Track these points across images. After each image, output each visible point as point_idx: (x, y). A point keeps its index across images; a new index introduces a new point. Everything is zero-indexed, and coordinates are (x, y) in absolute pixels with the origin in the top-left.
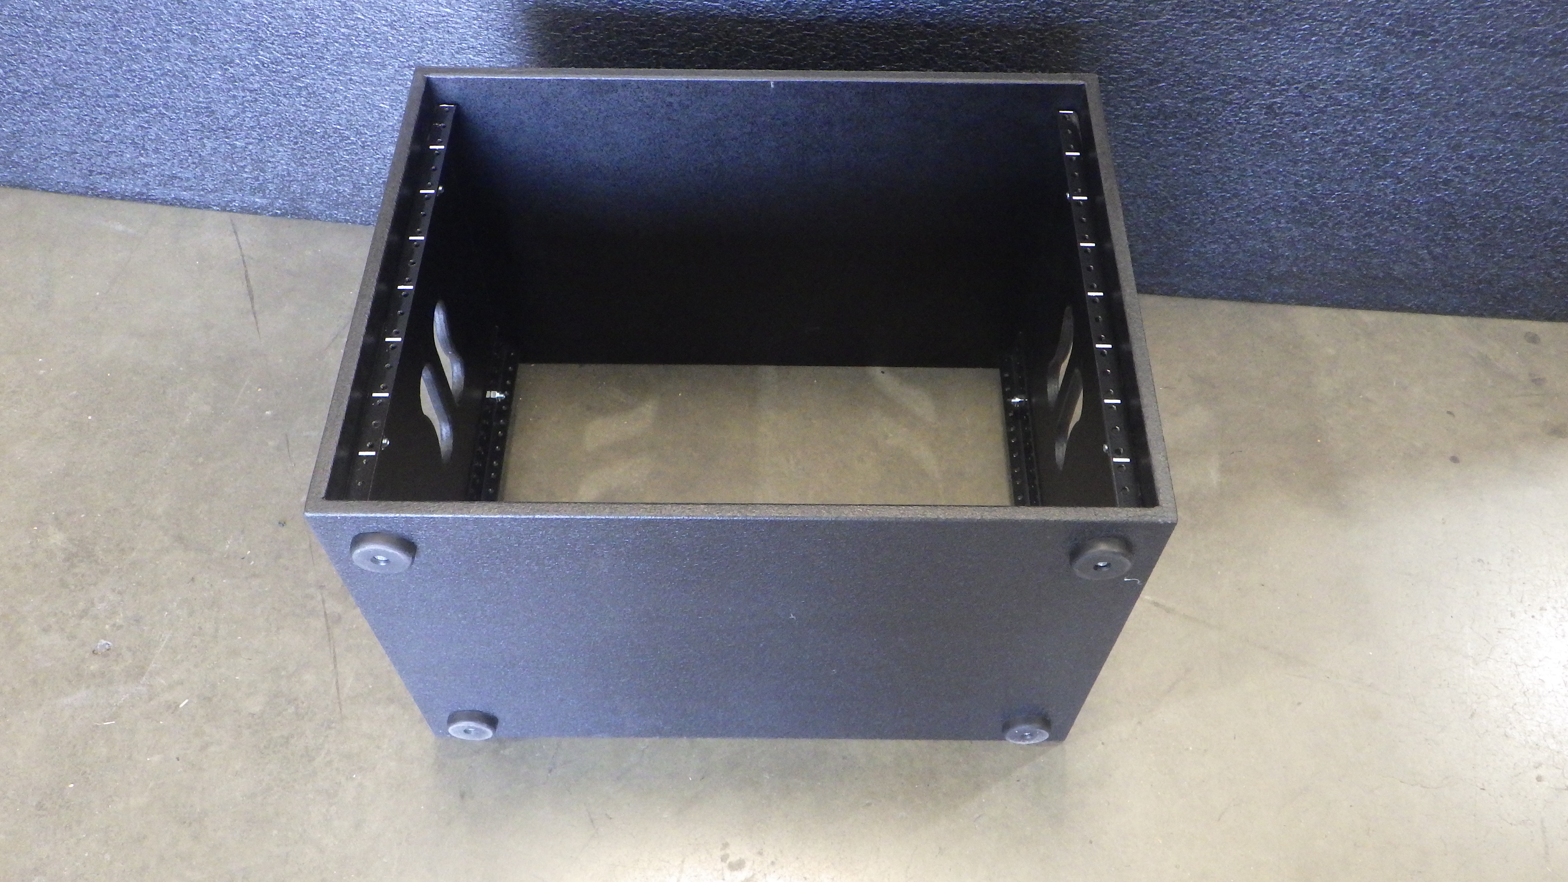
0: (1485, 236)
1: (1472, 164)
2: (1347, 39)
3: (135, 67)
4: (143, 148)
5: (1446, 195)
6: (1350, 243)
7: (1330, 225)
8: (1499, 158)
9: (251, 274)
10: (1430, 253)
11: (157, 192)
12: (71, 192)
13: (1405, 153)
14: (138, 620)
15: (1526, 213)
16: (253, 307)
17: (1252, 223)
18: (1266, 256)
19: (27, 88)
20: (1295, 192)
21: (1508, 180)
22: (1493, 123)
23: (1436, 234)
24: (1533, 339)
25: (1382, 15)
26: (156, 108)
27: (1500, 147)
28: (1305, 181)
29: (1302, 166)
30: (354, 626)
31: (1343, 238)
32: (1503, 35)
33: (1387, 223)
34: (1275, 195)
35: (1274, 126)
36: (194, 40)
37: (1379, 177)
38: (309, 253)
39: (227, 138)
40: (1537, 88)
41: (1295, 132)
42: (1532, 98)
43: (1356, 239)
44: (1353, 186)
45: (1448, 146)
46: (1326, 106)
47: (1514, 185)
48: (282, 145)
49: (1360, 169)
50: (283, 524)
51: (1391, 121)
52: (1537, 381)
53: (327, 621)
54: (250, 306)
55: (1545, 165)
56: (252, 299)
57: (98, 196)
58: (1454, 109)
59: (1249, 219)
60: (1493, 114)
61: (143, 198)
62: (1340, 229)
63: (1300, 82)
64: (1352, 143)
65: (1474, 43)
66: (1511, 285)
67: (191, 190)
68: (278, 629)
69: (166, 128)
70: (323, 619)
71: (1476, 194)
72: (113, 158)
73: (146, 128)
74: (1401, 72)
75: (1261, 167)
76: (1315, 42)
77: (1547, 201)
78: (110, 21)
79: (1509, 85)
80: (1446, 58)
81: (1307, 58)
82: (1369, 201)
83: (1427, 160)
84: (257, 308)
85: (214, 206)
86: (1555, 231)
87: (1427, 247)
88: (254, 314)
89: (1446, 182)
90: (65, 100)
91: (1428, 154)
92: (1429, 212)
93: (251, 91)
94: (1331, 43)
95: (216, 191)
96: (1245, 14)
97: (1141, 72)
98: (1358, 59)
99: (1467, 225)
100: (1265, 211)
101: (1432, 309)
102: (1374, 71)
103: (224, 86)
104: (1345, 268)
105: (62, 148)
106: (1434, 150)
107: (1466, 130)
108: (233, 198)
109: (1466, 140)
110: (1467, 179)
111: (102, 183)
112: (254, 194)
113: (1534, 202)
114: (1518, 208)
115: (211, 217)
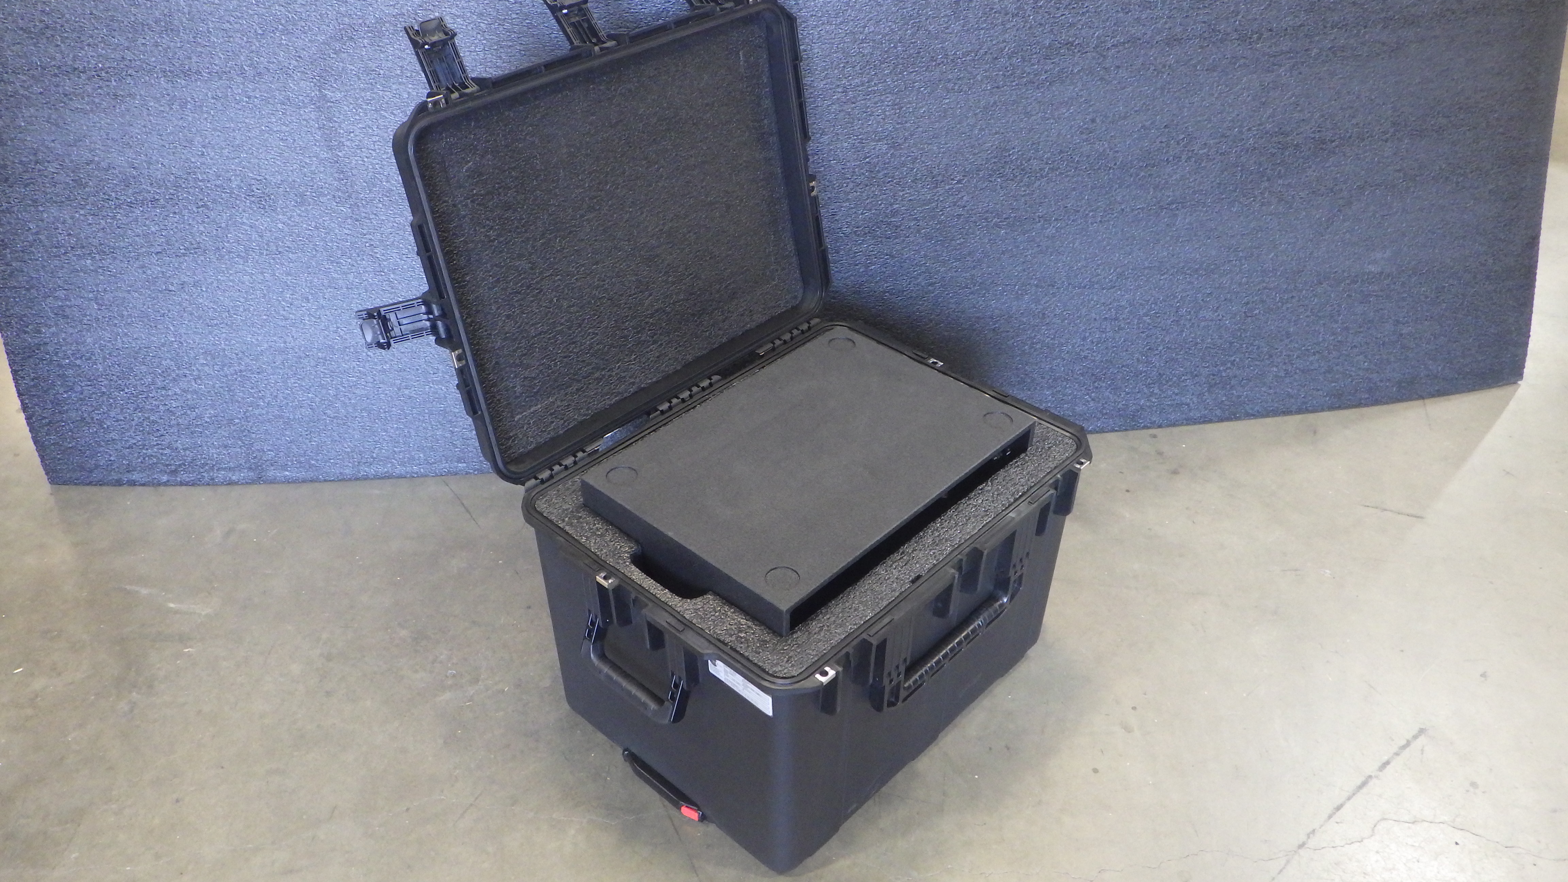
1: (1094, 346)
2: (1020, 292)
5: (1088, 364)
7: (1038, 388)
8: (1105, 341)
9: (465, 502)
10: (1090, 397)
11: (399, 471)
12: (342, 480)
13: (1062, 345)
14: (466, 660)
16: (471, 518)
21: (1113, 352)
22: (1097, 324)
23: (1090, 386)
24: (1155, 436)
27: (1104, 336)
33: (1065, 383)
35: (998, 339)
38: (494, 488)
40: (1110, 304)
41: (1009, 341)
42: (1110, 309)
43: (1053, 395)
45: (1080, 338)
47: (1117, 354)
51: (1050, 329)
52: (1160, 453)
54: (469, 518)
56: (470, 513)
57: (360, 479)
60: (1095, 319)
62: (1043, 390)
65: (1076, 287)
66: (1134, 409)
67: (420, 465)
71: (1102, 361)
72: (376, 452)
79: (1097, 305)
80: (1066, 295)
81: (1004, 303)
82: (1052, 372)
83: (1073, 347)
84: (474, 516)
85: (432, 474)
87: (1088, 394)
88: (474, 519)
89: (1085, 357)
95: (435, 463)
97: (931, 321)
105: (346, 450)
106: (1074, 341)
107: (1086, 329)
108: (444, 466)
109: (1087, 334)
110: (1095, 354)
111: (364, 470)
112: (459, 461)
113: (1129, 362)
114: (1123, 366)
115: (428, 481)
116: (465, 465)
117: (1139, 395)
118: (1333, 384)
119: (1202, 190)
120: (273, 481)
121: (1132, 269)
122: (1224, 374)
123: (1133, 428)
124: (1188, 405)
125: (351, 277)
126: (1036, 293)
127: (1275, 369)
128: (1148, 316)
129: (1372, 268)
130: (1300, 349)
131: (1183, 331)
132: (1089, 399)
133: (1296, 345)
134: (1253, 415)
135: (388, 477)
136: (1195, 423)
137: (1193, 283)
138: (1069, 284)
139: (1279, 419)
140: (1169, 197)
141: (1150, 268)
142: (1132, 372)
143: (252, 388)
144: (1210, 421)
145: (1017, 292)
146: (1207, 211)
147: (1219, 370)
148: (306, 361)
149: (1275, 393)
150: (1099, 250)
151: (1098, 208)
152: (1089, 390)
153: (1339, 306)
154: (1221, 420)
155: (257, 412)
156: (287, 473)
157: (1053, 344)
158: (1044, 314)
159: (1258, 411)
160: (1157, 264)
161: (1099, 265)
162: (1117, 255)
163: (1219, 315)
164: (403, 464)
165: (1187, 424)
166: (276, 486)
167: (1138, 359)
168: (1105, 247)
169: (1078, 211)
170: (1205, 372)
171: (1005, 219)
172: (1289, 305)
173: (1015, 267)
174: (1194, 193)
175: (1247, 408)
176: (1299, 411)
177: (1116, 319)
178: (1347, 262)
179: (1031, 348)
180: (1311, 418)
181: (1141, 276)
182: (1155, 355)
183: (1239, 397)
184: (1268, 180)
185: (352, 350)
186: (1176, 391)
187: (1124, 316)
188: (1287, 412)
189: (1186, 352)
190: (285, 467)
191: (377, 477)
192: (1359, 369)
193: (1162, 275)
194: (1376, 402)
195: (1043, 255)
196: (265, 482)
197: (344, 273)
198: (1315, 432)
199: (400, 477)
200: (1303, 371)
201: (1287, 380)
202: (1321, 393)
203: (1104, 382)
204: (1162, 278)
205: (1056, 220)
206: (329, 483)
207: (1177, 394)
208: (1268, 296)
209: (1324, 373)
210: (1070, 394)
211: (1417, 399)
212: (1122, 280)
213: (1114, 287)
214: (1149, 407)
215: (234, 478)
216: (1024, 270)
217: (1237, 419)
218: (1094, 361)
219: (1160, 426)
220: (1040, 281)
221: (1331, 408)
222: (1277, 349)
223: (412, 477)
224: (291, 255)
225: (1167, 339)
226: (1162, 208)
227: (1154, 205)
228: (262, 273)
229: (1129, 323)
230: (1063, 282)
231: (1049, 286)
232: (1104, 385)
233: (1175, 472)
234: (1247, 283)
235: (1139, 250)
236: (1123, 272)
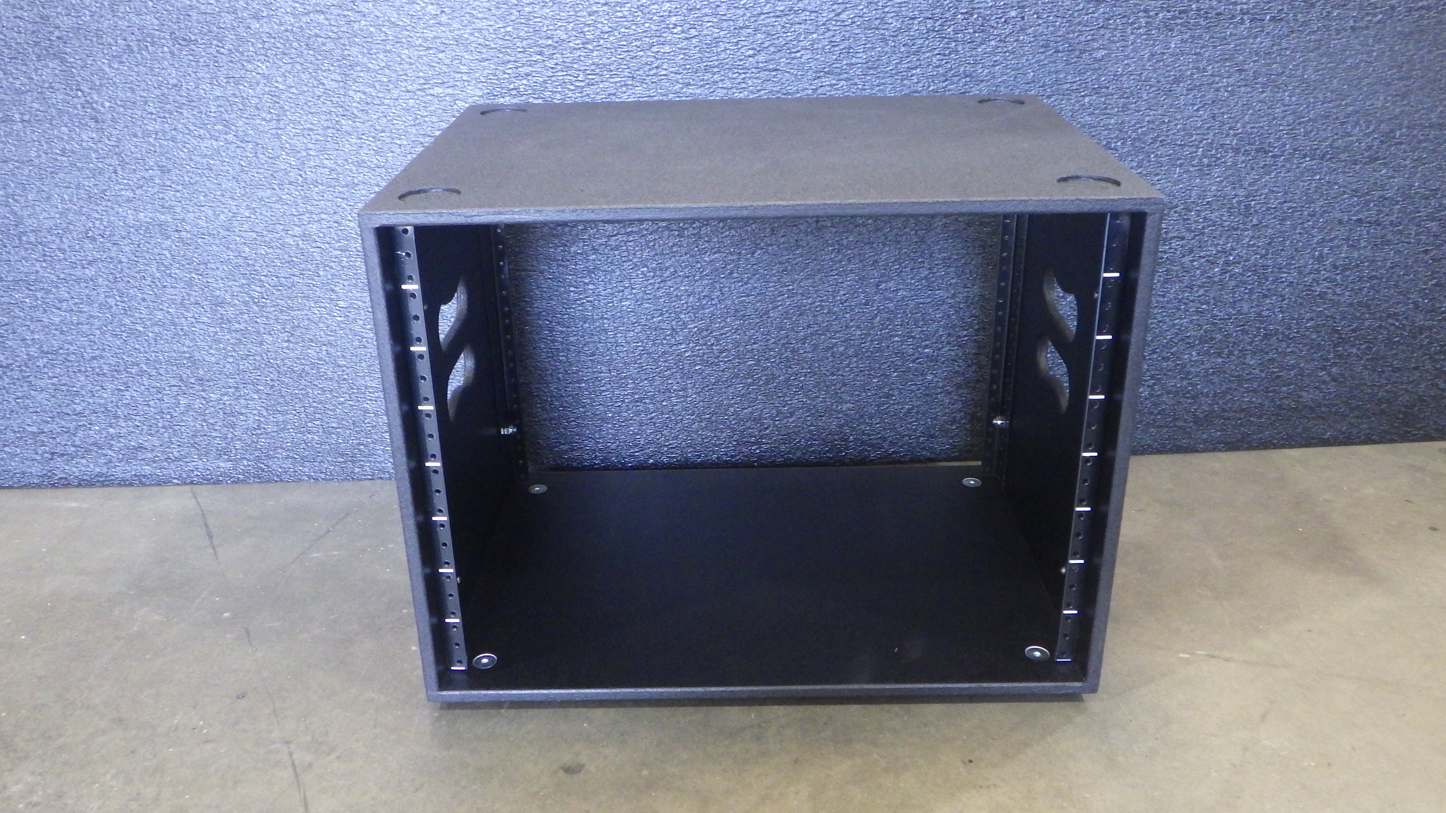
0: (1370, 348)
1: (1338, 274)
3: (127, 321)
4: (116, 417)
5: (1325, 309)
6: (1257, 371)
8: (1357, 266)
9: (210, 521)
10: (1329, 374)
11: (119, 471)
12: (25, 485)
13: (1280, 269)
14: (60, 796)
15: (1397, 320)
16: (212, 543)
17: (1168, 359)
18: (1188, 395)
19: (10, 362)
20: (1198, 320)
21: (1371, 288)
23: (1329, 352)
25: (1228, 135)
26: (138, 365)
27: (1356, 255)
28: (1204, 306)
29: (1197, 291)
30: (329, 771)
31: (1250, 366)
32: (1326, 147)
33: (1284, 345)
34: (1182, 326)
36: (190, 284)
37: (1265, 296)
38: (271, 503)
39: (203, 391)
40: (1367, 194)
41: (1184, 256)
42: (1367, 203)
44: (1245, 307)
45: (1313, 257)
46: (1203, 228)
48: (258, 391)
49: (1246, 288)
50: (242, 696)
53: (295, 770)
54: (208, 543)
55: (1397, 269)
56: (211, 537)
57: (53, 486)
58: (1308, 221)
59: (1165, 354)
60: (1340, 222)
61: (103, 481)
63: (1176, 206)
64: (1234, 263)
65: (1305, 156)
66: (1408, 401)
67: (154, 462)
68: (235, 783)
69: (143, 388)
70: (290, 769)
71: (1351, 305)
72: (80, 434)
73: (122, 391)
74: (1256, 188)
75: (1164, 296)
76: (1181, 165)
77: (1411, 306)
78: (112, 274)
79: (1344, 192)
82: (1262, 322)
83: (1300, 273)
84: (215, 543)
85: (175, 478)
86: (1426, 337)
87: (1324, 368)
88: (213, 548)
89: (1322, 295)
90: (46, 370)
91: (1299, 267)
92: (1316, 328)
93: (236, 331)
94: (1193, 166)
95: (180, 460)
96: (1119, 144)
98: (1218, 180)
99: (1352, 339)
100: (1176, 343)
101: (1347, 440)
102: (1234, 188)
103: (212, 329)
104: (1260, 401)
105: (29, 429)
107: (1323, 240)
108: (198, 464)
109: (1326, 250)
110: (1338, 291)
111: (62, 468)
112: (219, 456)
113: (1400, 308)
114: (1389, 316)
115: (170, 490)
116: (229, 465)
121: (1408, 128)
126: (1235, 164)
128: (1434, 219)
132: (1328, 379)
138: (1295, 150)
142: (1404, 328)
145: (1201, 159)
150: (1349, 85)
152: (1327, 360)
157: (1265, 267)
158: (1248, 207)
162: (1381, 98)
164: (124, 460)
171: (1180, 12)
173: (1197, 110)
179: (1224, 272)
181: (1425, 141)
185: (32, 239)
187: (1393, 218)
191: (86, 483)
195: (1249, 90)
197: (18, 92)
199: (123, 483)
203: (1353, 346)
205: (1273, 19)
210: (1293, 367)
212: (1390, 146)
213: (1377, 159)
214: (1434, 398)
218: (1338, 304)
220: (1241, 140)
229: (1400, 232)
230: (1284, 145)
231: (1258, 151)
232: (1354, 351)
235: (1421, 89)
236: (1392, 131)
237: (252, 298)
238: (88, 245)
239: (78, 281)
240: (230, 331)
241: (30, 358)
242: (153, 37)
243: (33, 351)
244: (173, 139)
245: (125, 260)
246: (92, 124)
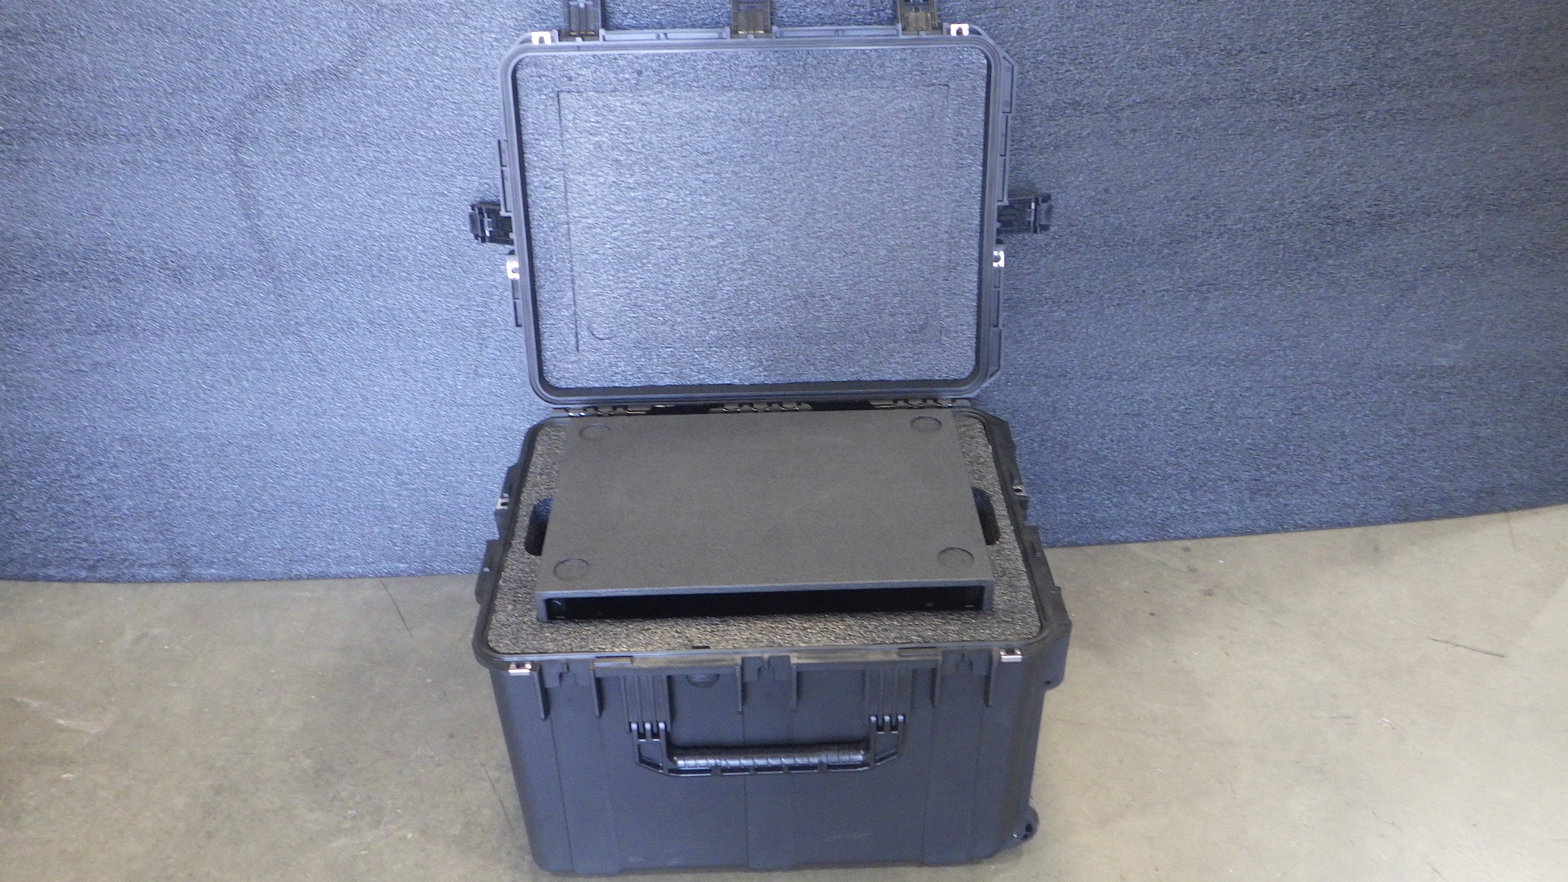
4: (333, 539)
9: (401, 609)
11: (334, 570)
13: (1077, 443)
14: (369, 798)
16: (406, 625)
22: (1117, 421)
24: (1187, 550)
27: (1126, 433)
33: (1082, 486)
42: (1132, 404)
49: (1056, 455)
50: (451, 736)
52: (1192, 570)
53: (491, 782)
54: (403, 626)
56: (405, 621)
57: (291, 579)
60: (1115, 415)
61: (322, 576)
66: (1164, 517)
67: (357, 565)
68: (461, 790)
70: (488, 781)
72: (309, 549)
79: (1117, 398)
83: (1090, 445)
84: (409, 626)
85: (371, 574)
87: (1109, 499)
88: (408, 630)
89: (1105, 457)
90: (287, 513)
93: (410, 489)
95: (374, 563)
105: (276, 547)
107: (1104, 426)
108: (385, 566)
110: (1115, 454)
111: (296, 569)
112: (399, 561)
113: (1156, 463)
114: (1149, 468)
115: (367, 582)
116: (406, 565)
117: (1169, 502)
118: (1399, 493)
119: (1237, 271)
120: (199, 579)
122: (1268, 479)
123: (1163, 539)
124: (1226, 513)
125: (276, 357)
127: (1328, 475)
129: (1443, 361)
130: (1358, 453)
131: (1218, 429)
132: (1111, 505)
133: (1353, 448)
134: (1304, 527)
135: (324, 576)
136: (1235, 535)
137: (1229, 375)
139: (1334, 533)
140: (1197, 277)
141: (1179, 358)
142: (1159, 475)
143: (173, 478)
144: (1253, 533)
146: (1244, 295)
147: (1263, 476)
148: (230, 449)
149: (1329, 502)
151: (1115, 289)
153: (1404, 403)
154: (1266, 531)
155: (178, 504)
156: (213, 571)
158: (1055, 408)
159: (1310, 523)
160: (1186, 354)
161: (1117, 354)
163: (1260, 413)
164: (338, 564)
165: (1227, 536)
166: (203, 585)
167: (1166, 461)
168: (1124, 333)
169: (1092, 293)
170: (1245, 476)
172: (1344, 403)
174: (1229, 272)
175: (1296, 517)
176: (1360, 523)
177: (1139, 415)
178: (1412, 355)
180: (1372, 531)
182: (1186, 457)
183: (1286, 505)
184: (1317, 259)
186: (1212, 497)
188: (1345, 524)
189: (1223, 454)
190: (210, 564)
191: (311, 577)
192: (1429, 476)
193: (1193, 365)
194: (1452, 515)
196: (190, 581)
197: (269, 353)
198: (1376, 549)
199: (336, 577)
200: (1362, 478)
201: (1343, 488)
202: (1383, 503)
204: (1193, 369)
205: (1066, 302)
206: (260, 583)
207: (1212, 501)
208: (1318, 391)
209: (1387, 481)
211: (1498, 512)
212: (1145, 371)
214: (1180, 515)
215: (157, 575)
216: (1031, 358)
217: (1287, 530)
219: (1194, 537)
221: (1396, 520)
222: (1329, 452)
223: (348, 576)
224: (211, 334)
225: (1200, 438)
226: (1190, 290)
227: (1181, 287)
228: (180, 353)
229: (1155, 420)
233: (1209, 593)
234: (1293, 376)
235: (1164, 337)
236: (1147, 362)
237: (421, 470)
238: (314, 441)
239: (308, 461)
240: (406, 489)
241: (277, 505)
242: (357, 322)
243: (279, 502)
244: (370, 380)
245: (338, 448)
246: (318, 371)
